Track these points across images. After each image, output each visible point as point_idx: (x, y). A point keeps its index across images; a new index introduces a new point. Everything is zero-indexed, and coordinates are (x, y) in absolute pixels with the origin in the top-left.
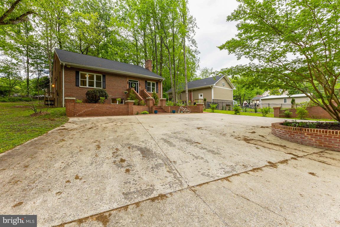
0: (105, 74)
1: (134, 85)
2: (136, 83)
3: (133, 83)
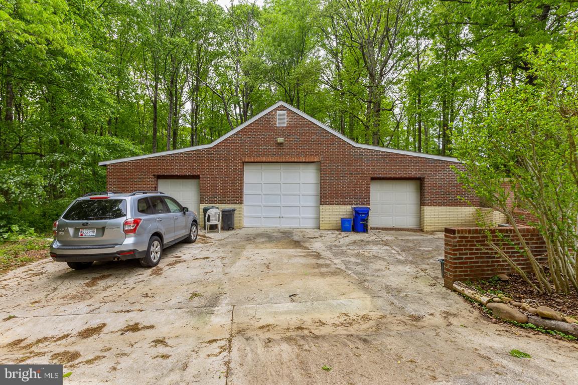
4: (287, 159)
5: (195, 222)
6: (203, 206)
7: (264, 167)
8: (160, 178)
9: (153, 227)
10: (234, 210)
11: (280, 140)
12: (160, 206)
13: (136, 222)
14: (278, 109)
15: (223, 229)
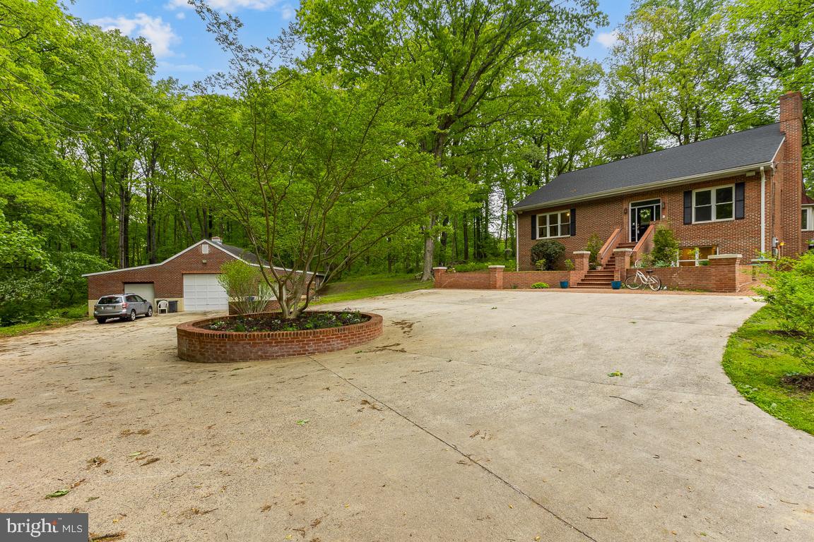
0: (574, 207)
1: (645, 213)
2: (654, 205)
3: (645, 208)
4: (209, 271)
5: (151, 307)
6: (156, 300)
7: (196, 276)
8: (126, 285)
9: (132, 307)
10: (177, 301)
11: (204, 261)
12: (133, 299)
13: (126, 305)
14: (203, 243)
15: (169, 312)
